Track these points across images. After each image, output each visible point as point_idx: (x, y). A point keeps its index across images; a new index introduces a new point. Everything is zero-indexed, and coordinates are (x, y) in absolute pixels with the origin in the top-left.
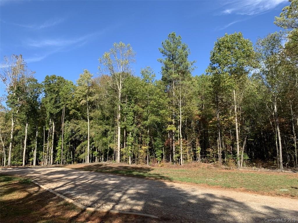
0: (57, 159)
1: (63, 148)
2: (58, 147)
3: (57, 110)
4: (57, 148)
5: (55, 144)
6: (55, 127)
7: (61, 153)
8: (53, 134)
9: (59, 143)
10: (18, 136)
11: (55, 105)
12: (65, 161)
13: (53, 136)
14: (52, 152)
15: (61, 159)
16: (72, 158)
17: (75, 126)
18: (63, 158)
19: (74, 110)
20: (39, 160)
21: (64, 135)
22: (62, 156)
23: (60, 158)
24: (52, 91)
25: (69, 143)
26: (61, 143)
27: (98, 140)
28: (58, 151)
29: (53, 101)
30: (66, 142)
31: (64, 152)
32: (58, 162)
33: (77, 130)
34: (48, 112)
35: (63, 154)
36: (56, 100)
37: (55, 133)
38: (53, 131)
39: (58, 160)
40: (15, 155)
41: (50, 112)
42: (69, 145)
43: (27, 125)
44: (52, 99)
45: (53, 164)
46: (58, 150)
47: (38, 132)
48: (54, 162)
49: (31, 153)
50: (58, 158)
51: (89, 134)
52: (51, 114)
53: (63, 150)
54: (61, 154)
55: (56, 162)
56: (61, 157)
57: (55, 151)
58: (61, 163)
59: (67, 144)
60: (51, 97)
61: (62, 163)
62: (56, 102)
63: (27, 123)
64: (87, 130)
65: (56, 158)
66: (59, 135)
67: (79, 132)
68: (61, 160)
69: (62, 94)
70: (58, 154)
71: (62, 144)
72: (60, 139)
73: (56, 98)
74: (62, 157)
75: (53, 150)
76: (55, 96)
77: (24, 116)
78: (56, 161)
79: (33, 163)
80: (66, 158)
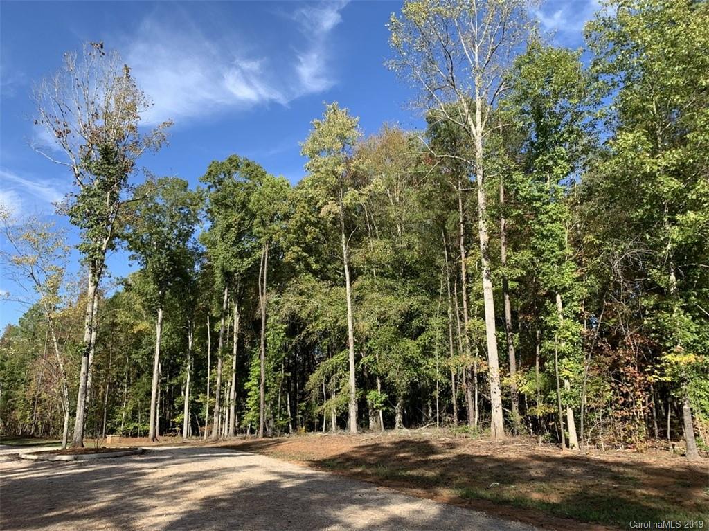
0: (248, 417)
1: (265, 384)
2: (249, 381)
3: (245, 264)
4: (247, 385)
5: (243, 372)
6: (240, 318)
7: (259, 398)
8: (236, 339)
9: (254, 371)
10: (141, 352)
11: (238, 248)
12: (271, 423)
13: (235, 347)
14: (233, 395)
15: (259, 418)
16: (289, 413)
17: (304, 302)
18: (266, 413)
19: (296, 248)
20: (199, 419)
21: (265, 341)
22: (262, 407)
23: (257, 414)
24: (229, 203)
25: (281, 366)
26: (257, 369)
27: (386, 347)
28: (249, 394)
29: (232, 235)
30: (272, 365)
31: (267, 395)
32: (249, 425)
33: (309, 316)
34: (218, 271)
35: (266, 402)
36: (239, 229)
37: (241, 337)
38: (235, 331)
39: (251, 422)
40: (137, 406)
41: (223, 270)
42: (281, 374)
43: (160, 313)
44: (229, 227)
45: (236, 433)
46: (250, 390)
47: (194, 337)
48: (241, 427)
49: (178, 400)
50: (252, 413)
51: (350, 327)
52: (227, 275)
53: (266, 391)
54: (260, 403)
55: (246, 427)
56: (258, 411)
57: (242, 394)
58: (258, 428)
59: (276, 369)
60: (225, 223)
61: (261, 430)
62: (239, 236)
63: (162, 308)
64: (345, 313)
65: (244, 414)
66: (253, 344)
67: (315, 321)
68: (258, 422)
69: (259, 201)
70: (251, 402)
71: (260, 372)
72: (256, 356)
73: (239, 224)
74: (262, 412)
75: (235, 391)
76: (236, 217)
77: (152, 286)
78: (244, 422)
79: (182, 427)
80: (274, 415)
